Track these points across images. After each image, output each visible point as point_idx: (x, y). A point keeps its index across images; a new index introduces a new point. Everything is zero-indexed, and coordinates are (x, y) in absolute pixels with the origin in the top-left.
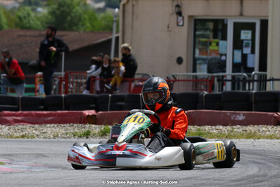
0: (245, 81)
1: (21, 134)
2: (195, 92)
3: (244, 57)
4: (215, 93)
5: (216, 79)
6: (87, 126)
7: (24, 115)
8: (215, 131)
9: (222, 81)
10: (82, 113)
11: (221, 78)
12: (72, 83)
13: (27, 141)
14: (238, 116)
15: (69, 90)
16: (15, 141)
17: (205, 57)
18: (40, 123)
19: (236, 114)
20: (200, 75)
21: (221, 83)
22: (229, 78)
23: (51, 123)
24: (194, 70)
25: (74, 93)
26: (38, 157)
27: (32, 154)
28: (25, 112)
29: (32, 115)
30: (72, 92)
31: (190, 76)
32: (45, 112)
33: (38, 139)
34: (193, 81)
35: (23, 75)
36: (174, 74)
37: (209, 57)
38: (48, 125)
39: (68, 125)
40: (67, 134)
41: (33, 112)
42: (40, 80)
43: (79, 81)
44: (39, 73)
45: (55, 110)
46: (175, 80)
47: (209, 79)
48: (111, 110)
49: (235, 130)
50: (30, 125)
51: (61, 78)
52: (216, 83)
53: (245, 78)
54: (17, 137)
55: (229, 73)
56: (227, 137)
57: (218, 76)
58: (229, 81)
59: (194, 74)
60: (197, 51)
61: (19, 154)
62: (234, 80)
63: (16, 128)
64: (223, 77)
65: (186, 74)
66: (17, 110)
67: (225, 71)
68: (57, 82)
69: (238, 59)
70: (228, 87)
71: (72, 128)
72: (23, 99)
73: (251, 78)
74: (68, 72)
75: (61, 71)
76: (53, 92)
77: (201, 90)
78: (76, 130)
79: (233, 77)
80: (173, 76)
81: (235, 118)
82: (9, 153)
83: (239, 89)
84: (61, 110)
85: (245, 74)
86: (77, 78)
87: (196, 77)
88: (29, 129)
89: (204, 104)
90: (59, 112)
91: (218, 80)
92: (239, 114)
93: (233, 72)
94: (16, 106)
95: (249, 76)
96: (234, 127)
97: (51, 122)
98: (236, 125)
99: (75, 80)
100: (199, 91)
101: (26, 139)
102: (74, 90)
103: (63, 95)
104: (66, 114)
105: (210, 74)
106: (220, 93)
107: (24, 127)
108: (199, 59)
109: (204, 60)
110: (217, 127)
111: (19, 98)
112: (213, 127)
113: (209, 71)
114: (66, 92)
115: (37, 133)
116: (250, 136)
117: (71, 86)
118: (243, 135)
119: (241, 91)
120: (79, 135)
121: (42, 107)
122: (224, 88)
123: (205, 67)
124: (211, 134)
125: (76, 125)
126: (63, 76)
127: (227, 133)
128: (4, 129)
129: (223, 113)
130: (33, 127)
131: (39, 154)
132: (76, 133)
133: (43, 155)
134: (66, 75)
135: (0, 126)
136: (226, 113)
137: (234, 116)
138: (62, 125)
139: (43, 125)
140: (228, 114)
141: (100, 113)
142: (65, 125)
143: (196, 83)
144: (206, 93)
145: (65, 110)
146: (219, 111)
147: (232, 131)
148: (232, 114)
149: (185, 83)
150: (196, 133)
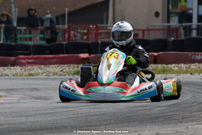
4: (181, 39)
7: (35, 58)
8: (176, 68)
10: (78, 56)
14: (197, 56)
20: (172, 25)
21: (188, 31)
22: (194, 27)
23: (54, 64)
24: (168, 21)
26: (32, 91)
28: (36, 56)
29: (40, 58)
32: (50, 56)
34: (167, 30)
36: (152, 24)
38: (51, 66)
39: (66, 65)
41: (42, 56)
48: (100, 53)
51: (65, 30)
52: (182, 31)
55: (195, 23)
57: (185, 26)
58: (195, 29)
59: (168, 24)
60: (170, 7)
61: (19, 89)
62: (199, 29)
63: (27, 68)
64: (190, 26)
65: (161, 24)
66: (29, 54)
67: (191, 22)
70: (194, 34)
71: (68, 67)
72: (34, 46)
74: (70, 25)
78: (71, 69)
79: (198, 26)
81: (194, 58)
82: (12, 88)
84: (63, 53)
87: (169, 27)
88: (36, 69)
89: (171, 47)
90: (61, 55)
91: (184, 29)
92: (198, 55)
93: (198, 22)
94: (28, 52)
101: (31, 77)
103: (64, 43)
104: (66, 57)
105: (180, 25)
107: (33, 67)
109: (176, 13)
111: (30, 45)
113: (180, 21)
114: (69, 40)
115: (41, 72)
118: (197, 71)
120: (73, 72)
121: (48, 52)
122: (191, 35)
123: (176, 19)
124: (173, 70)
125: (72, 65)
127: (185, 70)
128: (18, 69)
129: (186, 54)
130: (40, 68)
131: (34, 88)
132: (70, 71)
133: (36, 89)
134: (69, 28)
135: (15, 67)
136: (188, 54)
137: (194, 56)
138: (62, 65)
139: (47, 66)
140: (190, 55)
141: (92, 55)
142: (64, 65)
143: (169, 31)
144: (173, 39)
145: (66, 54)
146: (182, 53)
147: (189, 68)
148: (192, 55)
149: (161, 31)
150: (161, 70)
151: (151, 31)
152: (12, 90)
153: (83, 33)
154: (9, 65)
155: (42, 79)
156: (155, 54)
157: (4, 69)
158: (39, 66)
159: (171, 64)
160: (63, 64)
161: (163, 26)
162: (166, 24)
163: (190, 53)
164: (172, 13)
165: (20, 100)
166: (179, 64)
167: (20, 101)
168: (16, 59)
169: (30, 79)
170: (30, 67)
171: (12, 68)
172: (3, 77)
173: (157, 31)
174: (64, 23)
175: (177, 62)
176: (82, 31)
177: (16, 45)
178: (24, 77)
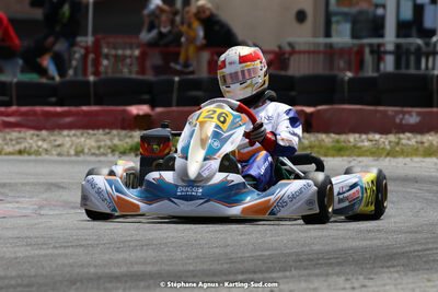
0: (419, 53)
1: (17, 148)
2: (327, 72)
3: (419, 10)
4: (366, 75)
5: (367, 50)
6: (136, 133)
7: (22, 114)
8: (366, 144)
9: (378, 53)
10: (125, 111)
11: (375, 48)
12: (107, 57)
13: (28, 161)
14: (407, 116)
15: (102, 69)
16: (8, 161)
17: (346, 9)
18: (51, 128)
19: (404, 113)
21: (376, 56)
22: (390, 47)
23: (71, 129)
24: (328, 34)
25: (110, 75)
26: (50, 189)
27: (38, 184)
28: (24, 109)
29: (35, 113)
30: (106, 73)
31: (318, 44)
32: (59, 109)
33: (47, 157)
34: (325, 53)
35: (17, 42)
36: (291, 39)
37: (354, 10)
38: (65, 132)
39: (101, 131)
40: (99, 148)
41: (38, 108)
43: (120, 52)
45: (76, 105)
46: (293, 52)
47: (355, 49)
48: (178, 105)
49: (404, 142)
50: (32, 132)
52: (368, 58)
53: (419, 48)
54: (10, 154)
55: (390, 38)
56: (388, 155)
57: (371, 45)
58: (390, 53)
59: (328, 40)
61: (16, 184)
62: (399, 52)
63: (8, 137)
64: (379, 45)
65: (311, 40)
66: (8, 104)
67: (382, 36)
68: (77, 56)
69: (407, 14)
70: (389, 64)
71: (108, 137)
72: (20, 85)
73: (431, 49)
75: (86, 34)
76: (71, 72)
77: (340, 69)
78: (116, 141)
79: (398, 46)
80: (290, 44)
81: (401, 120)
83: (408, 67)
84: (88, 104)
85: (419, 41)
86: (115, 48)
87: (330, 46)
88: (30, 139)
89: (346, 94)
90: (85, 108)
92: (409, 113)
93: (398, 36)
94: (6, 98)
95: (427, 44)
96: (402, 136)
97: (70, 127)
98: (403, 132)
99: (113, 52)
100: (336, 72)
101: (26, 157)
102: (110, 70)
103: (91, 78)
104: (97, 113)
105: (356, 42)
106: (375, 75)
107: (22, 135)
108: (337, 14)
109: (345, 15)
110: (371, 136)
111: (11, 83)
112: (364, 136)
113: (354, 35)
114: (96, 73)
115: (45, 146)
116: (430, 152)
117: (105, 62)
119: (412, 71)
120: (122, 150)
121: (53, 99)
122: (382, 66)
123: (346, 28)
124: (359, 148)
125: (115, 132)
126: (90, 44)
127: (388, 147)
129: (381, 111)
130: (38, 136)
131: (52, 184)
132: (115, 146)
133: (58, 186)
136: (386, 112)
137: (401, 116)
138: (91, 132)
139: (56, 132)
140: (390, 113)
141: (159, 110)
142: (96, 132)
144: (350, 74)
145: (96, 104)
146: (372, 108)
147: (398, 144)
148: (397, 113)
150: (333, 147)
156: (309, 110)
158: (37, 132)
160: (93, 128)
161: (314, 44)
162: (322, 40)
163: (391, 110)
165: (39, 209)
166: (366, 133)
167: (42, 212)
170: (15, 134)
173: (302, 56)
175: (362, 128)
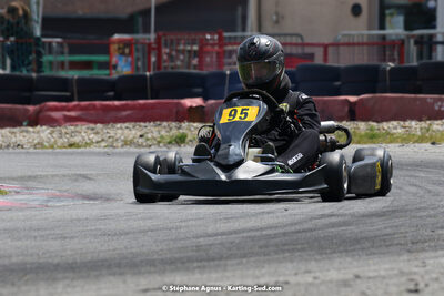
4: (411, 64)
5: (412, 41)
6: (185, 125)
7: (82, 108)
8: (400, 130)
10: (179, 103)
17: (400, 2)
18: (104, 122)
19: (442, 101)
20: (391, 35)
21: (425, 48)
22: (441, 38)
23: (124, 122)
24: (382, 27)
26: (76, 180)
27: (68, 175)
28: (83, 103)
29: (94, 106)
31: (373, 36)
32: (117, 103)
34: (377, 44)
36: (346, 32)
37: (409, 3)
38: (119, 125)
39: (152, 124)
40: (147, 140)
41: (97, 103)
42: (119, 48)
44: (116, 36)
49: (433, 128)
50: (88, 125)
51: (149, 45)
52: (413, 48)
55: (441, 29)
58: (440, 43)
59: (382, 32)
61: (46, 176)
63: (64, 130)
64: (431, 36)
65: (366, 32)
66: (70, 99)
67: (434, 27)
70: (440, 54)
71: (157, 129)
72: (81, 81)
74: (161, 33)
78: (163, 133)
81: (440, 107)
82: (30, 173)
84: (147, 98)
87: (384, 37)
88: (83, 132)
89: (388, 82)
90: (141, 102)
91: (416, 43)
94: (68, 94)
98: (441, 119)
103: (148, 74)
104: (153, 106)
105: (408, 33)
107: (78, 129)
109: (399, 7)
110: (407, 123)
111: (72, 79)
113: (408, 27)
115: (96, 138)
120: (168, 140)
121: (111, 94)
123: (400, 19)
124: (388, 134)
125: (165, 124)
126: (153, 41)
127: (419, 133)
128: (44, 132)
129: (421, 99)
130: (93, 129)
131: (80, 175)
132: (162, 137)
133: (85, 177)
134: (158, 40)
135: (38, 128)
136: (425, 99)
137: (439, 103)
138: (142, 124)
139: (110, 126)
141: (212, 101)
142: (147, 124)
143: (384, 47)
144: (391, 65)
145: (152, 98)
146: (413, 96)
147: (428, 130)
148: (436, 100)
149: (365, 47)
150: (367, 134)
151: (341, 48)
152: (30, 178)
153: (189, 51)
154: (25, 124)
155: (99, 154)
157: (13, 133)
158: (92, 126)
159: (388, 120)
160: (145, 121)
161: (369, 36)
162: (377, 32)
163: (430, 98)
164: (389, 7)
165: (48, 201)
166: (405, 120)
167: (49, 204)
168: (40, 111)
169: (72, 154)
171: (31, 129)
172: (11, 150)
173: (357, 48)
174: (147, 30)
175: (401, 116)
176: (189, 48)
177: (39, 79)
178: (58, 150)
